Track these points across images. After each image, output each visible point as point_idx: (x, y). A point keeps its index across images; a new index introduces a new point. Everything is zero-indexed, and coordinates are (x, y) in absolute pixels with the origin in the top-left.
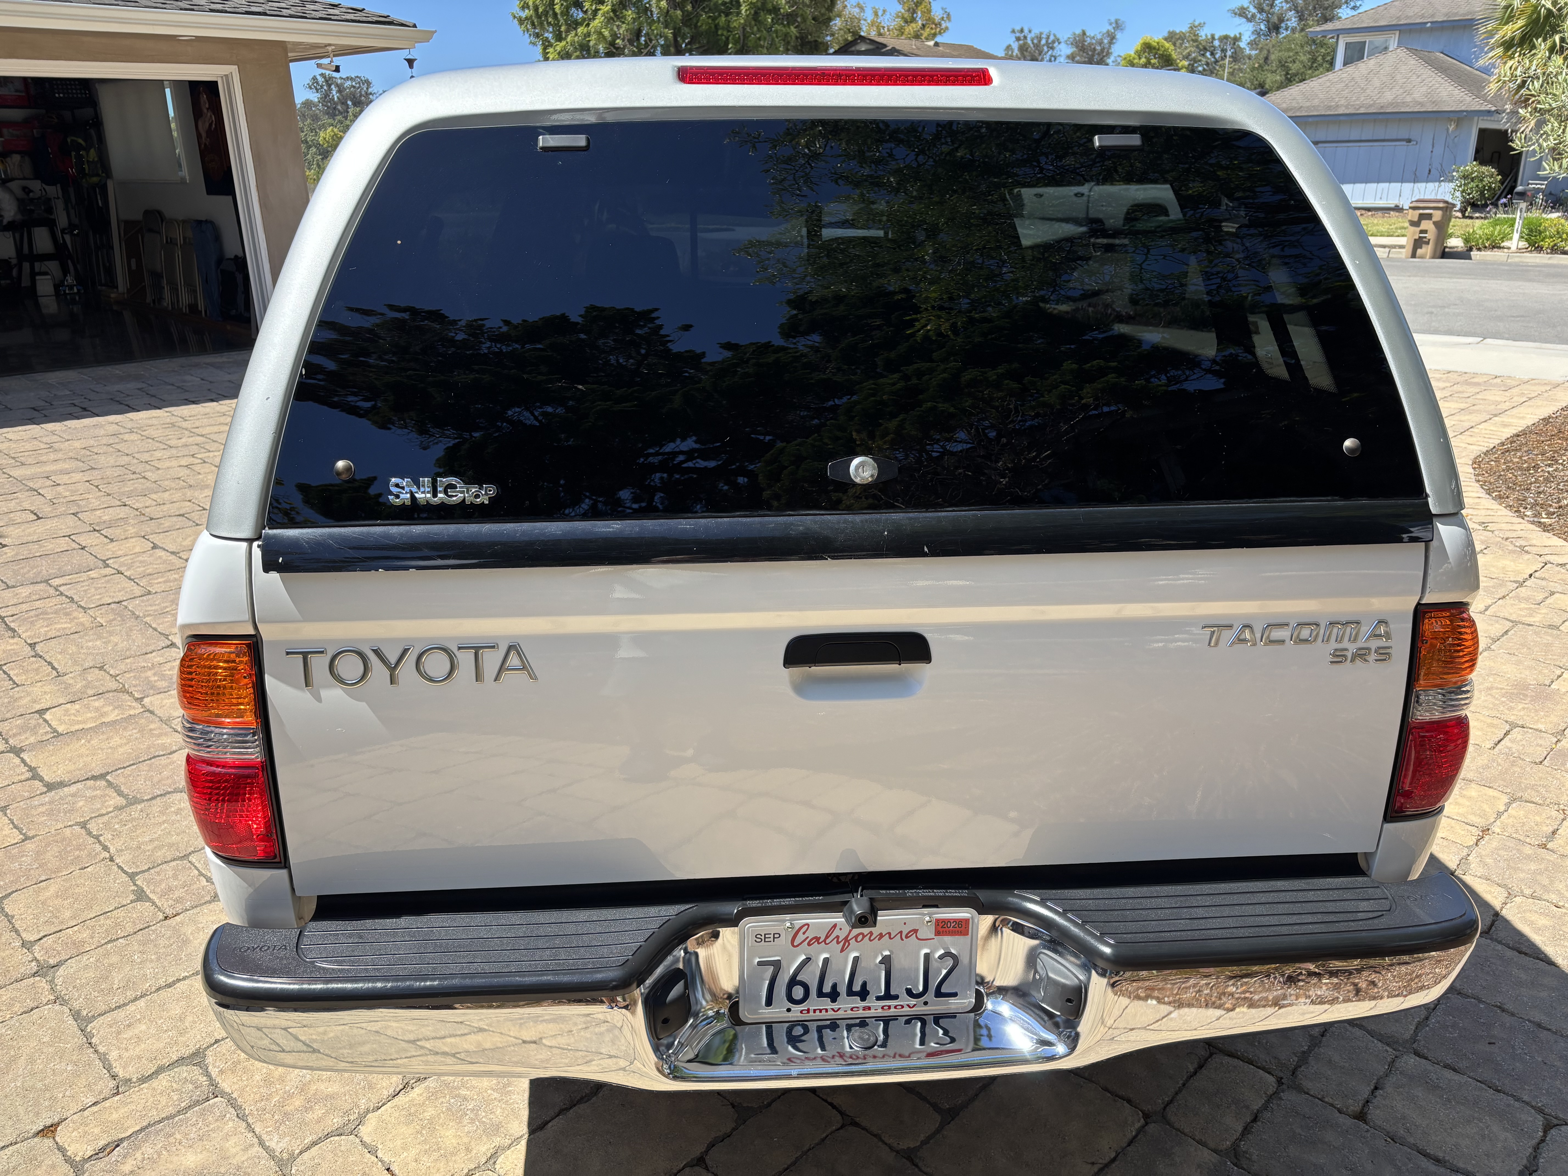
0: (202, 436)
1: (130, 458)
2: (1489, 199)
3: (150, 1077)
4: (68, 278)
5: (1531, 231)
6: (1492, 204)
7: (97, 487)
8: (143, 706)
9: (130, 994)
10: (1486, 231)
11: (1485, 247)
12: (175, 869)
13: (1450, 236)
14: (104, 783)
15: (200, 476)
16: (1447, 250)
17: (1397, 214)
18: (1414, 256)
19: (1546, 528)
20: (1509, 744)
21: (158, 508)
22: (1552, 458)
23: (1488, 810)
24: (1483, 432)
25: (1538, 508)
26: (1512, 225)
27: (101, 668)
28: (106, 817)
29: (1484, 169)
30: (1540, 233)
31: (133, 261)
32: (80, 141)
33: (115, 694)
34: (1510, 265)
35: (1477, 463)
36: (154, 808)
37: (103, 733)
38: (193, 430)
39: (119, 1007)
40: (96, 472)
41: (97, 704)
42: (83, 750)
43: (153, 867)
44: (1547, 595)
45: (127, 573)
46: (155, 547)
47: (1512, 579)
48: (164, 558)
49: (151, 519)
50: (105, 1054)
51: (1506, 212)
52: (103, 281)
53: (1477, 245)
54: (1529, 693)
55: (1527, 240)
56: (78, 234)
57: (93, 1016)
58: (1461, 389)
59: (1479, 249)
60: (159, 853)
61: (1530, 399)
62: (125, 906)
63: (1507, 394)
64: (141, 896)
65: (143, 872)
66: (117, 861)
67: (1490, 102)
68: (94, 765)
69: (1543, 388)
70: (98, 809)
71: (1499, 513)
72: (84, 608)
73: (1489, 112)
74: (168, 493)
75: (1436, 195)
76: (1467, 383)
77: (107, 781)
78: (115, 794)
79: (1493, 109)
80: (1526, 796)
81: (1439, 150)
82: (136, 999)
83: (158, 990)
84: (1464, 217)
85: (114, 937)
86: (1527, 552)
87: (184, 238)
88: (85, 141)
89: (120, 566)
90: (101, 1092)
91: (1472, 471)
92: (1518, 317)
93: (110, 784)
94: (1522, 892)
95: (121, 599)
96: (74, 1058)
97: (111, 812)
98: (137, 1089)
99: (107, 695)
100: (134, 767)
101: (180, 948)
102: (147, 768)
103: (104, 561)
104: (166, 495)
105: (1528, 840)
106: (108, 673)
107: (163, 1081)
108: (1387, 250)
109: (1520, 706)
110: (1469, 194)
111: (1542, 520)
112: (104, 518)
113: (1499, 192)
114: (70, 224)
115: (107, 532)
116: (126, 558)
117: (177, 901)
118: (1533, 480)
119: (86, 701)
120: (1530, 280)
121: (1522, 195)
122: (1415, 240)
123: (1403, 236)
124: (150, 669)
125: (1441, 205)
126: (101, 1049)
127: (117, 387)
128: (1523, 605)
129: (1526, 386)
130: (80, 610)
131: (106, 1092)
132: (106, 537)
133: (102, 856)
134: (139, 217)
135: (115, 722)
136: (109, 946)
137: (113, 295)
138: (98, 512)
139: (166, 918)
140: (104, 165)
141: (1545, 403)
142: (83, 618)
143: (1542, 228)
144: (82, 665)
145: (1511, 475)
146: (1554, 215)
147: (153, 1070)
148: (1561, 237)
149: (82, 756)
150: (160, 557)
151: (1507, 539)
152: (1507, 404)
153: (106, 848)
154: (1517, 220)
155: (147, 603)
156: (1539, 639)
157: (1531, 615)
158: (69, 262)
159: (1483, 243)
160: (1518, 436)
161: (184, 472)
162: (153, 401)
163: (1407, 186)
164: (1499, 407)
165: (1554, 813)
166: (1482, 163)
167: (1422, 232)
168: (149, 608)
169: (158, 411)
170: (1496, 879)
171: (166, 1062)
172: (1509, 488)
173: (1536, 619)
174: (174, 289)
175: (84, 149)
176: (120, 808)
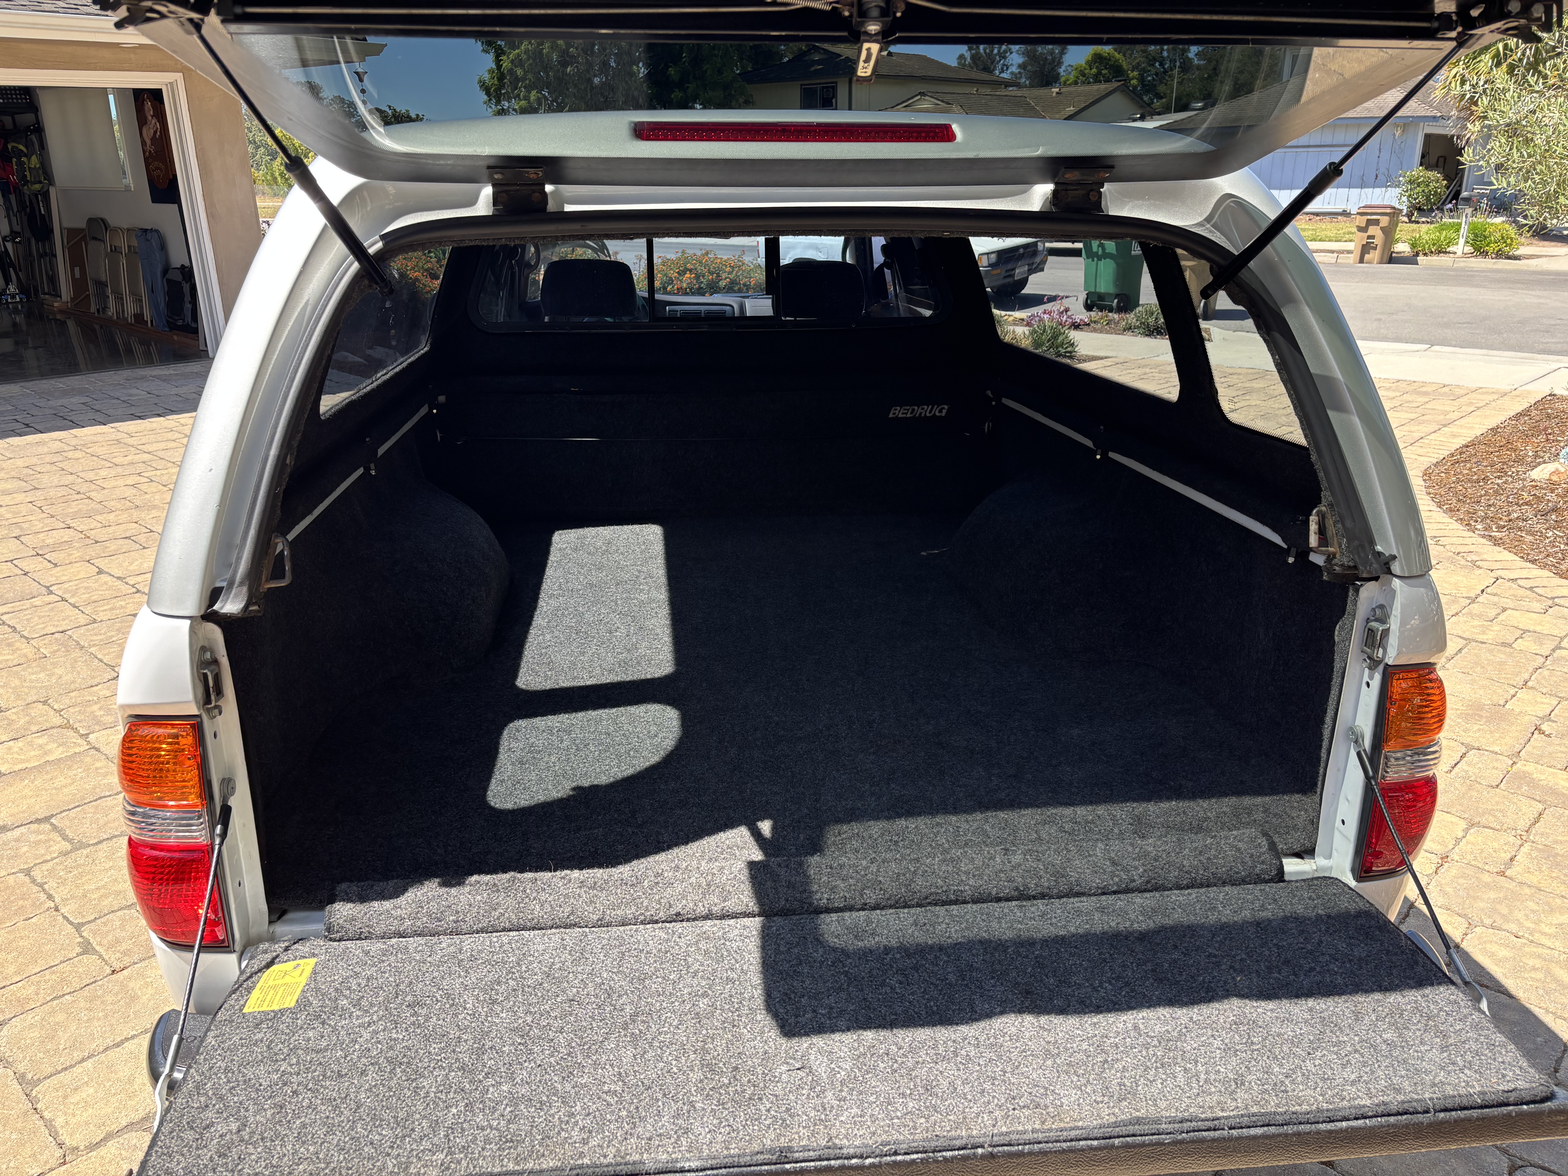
0: (149, 453)
1: (75, 477)
2: (1435, 204)
3: (98, 1145)
4: (10, 287)
5: (1476, 235)
6: (1438, 209)
7: (40, 508)
8: (89, 743)
9: (77, 1055)
10: (1432, 236)
11: (1432, 252)
12: (123, 920)
13: (1397, 241)
14: (48, 826)
15: (147, 496)
16: (1394, 255)
17: (1345, 219)
18: (1361, 261)
19: (1496, 542)
20: (1466, 768)
21: (104, 531)
22: (1501, 470)
23: (1446, 836)
24: (1433, 443)
25: (1488, 521)
26: (1458, 230)
27: (45, 703)
28: (51, 863)
29: (1430, 174)
30: (1485, 237)
31: (77, 270)
32: (21, 147)
33: (60, 730)
34: (1456, 270)
35: (1427, 474)
36: (100, 853)
37: (47, 772)
38: (140, 447)
39: (66, 1069)
40: (39, 493)
41: (40, 741)
42: (26, 791)
43: (100, 917)
44: (1499, 611)
45: (72, 601)
46: (100, 572)
47: (1464, 595)
48: (110, 583)
49: (97, 542)
50: (51, 1121)
51: (1451, 217)
52: (46, 290)
53: (1424, 250)
54: (1484, 713)
55: (1472, 245)
56: (19, 243)
57: (39, 1079)
58: (1410, 399)
59: (1425, 254)
60: (105, 903)
61: (1478, 408)
62: (70, 959)
63: (1455, 403)
64: (87, 948)
65: (89, 922)
66: (62, 911)
67: (1436, 108)
68: (38, 807)
69: (1491, 398)
70: (43, 855)
71: (1451, 527)
72: (27, 638)
73: (1434, 118)
74: (113, 514)
75: (1383, 199)
76: (1417, 392)
77: (52, 824)
78: (60, 839)
79: (1439, 114)
80: (1483, 821)
81: (1385, 156)
82: (83, 1060)
83: (106, 1049)
84: (1411, 222)
85: (60, 993)
86: (1479, 567)
87: (129, 247)
88: (27, 147)
89: (64, 593)
90: (46, 1162)
91: (1423, 483)
92: (1464, 323)
93: (55, 828)
94: (1482, 922)
95: (65, 628)
96: (19, 1125)
97: (55, 858)
98: (84, 1158)
99: (51, 732)
100: (79, 809)
101: (128, 1005)
102: (92, 810)
103: (48, 588)
104: (112, 516)
105: (1487, 867)
106: (52, 708)
107: (112, 1147)
108: (1335, 255)
109: (1476, 727)
110: (1415, 199)
111: (1493, 534)
112: (47, 541)
113: (1444, 197)
114: (12, 231)
115: (51, 556)
116: (70, 584)
117: (125, 953)
118: (1483, 492)
119: (29, 738)
120: (1477, 286)
121: (1467, 200)
122: (1363, 245)
123: (1351, 241)
124: (96, 703)
125: (1388, 211)
126: (47, 1115)
127: (60, 402)
128: (1476, 623)
129: (1474, 395)
130: (23, 640)
131: (53, 1163)
132: (49, 561)
133: (47, 906)
134: (82, 225)
135: (59, 760)
136: (55, 1002)
137: (56, 304)
138: (41, 536)
139: (113, 971)
140: (46, 173)
141: (1493, 412)
142: (27, 650)
143: (1487, 233)
144: (25, 700)
145: (1461, 488)
146: (1499, 220)
147: (102, 1136)
148: (1505, 242)
149: (25, 797)
150: (106, 583)
151: (1459, 553)
152: (1456, 413)
153: (50, 897)
154: (1463, 226)
155: (92, 633)
156: (1492, 658)
157: (1484, 633)
158: (11, 269)
159: (1429, 248)
160: (1467, 446)
161: (129, 492)
162: (98, 416)
163: (1355, 192)
164: (1448, 417)
165: (1512, 839)
166: (1428, 167)
167: (1369, 237)
168: (95, 638)
169: (103, 427)
170: (1456, 909)
171: (114, 1127)
172: (1459, 500)
173: (1489, 637)
174: (119, 298)
175: (26, 156)
176: (66, 854)
